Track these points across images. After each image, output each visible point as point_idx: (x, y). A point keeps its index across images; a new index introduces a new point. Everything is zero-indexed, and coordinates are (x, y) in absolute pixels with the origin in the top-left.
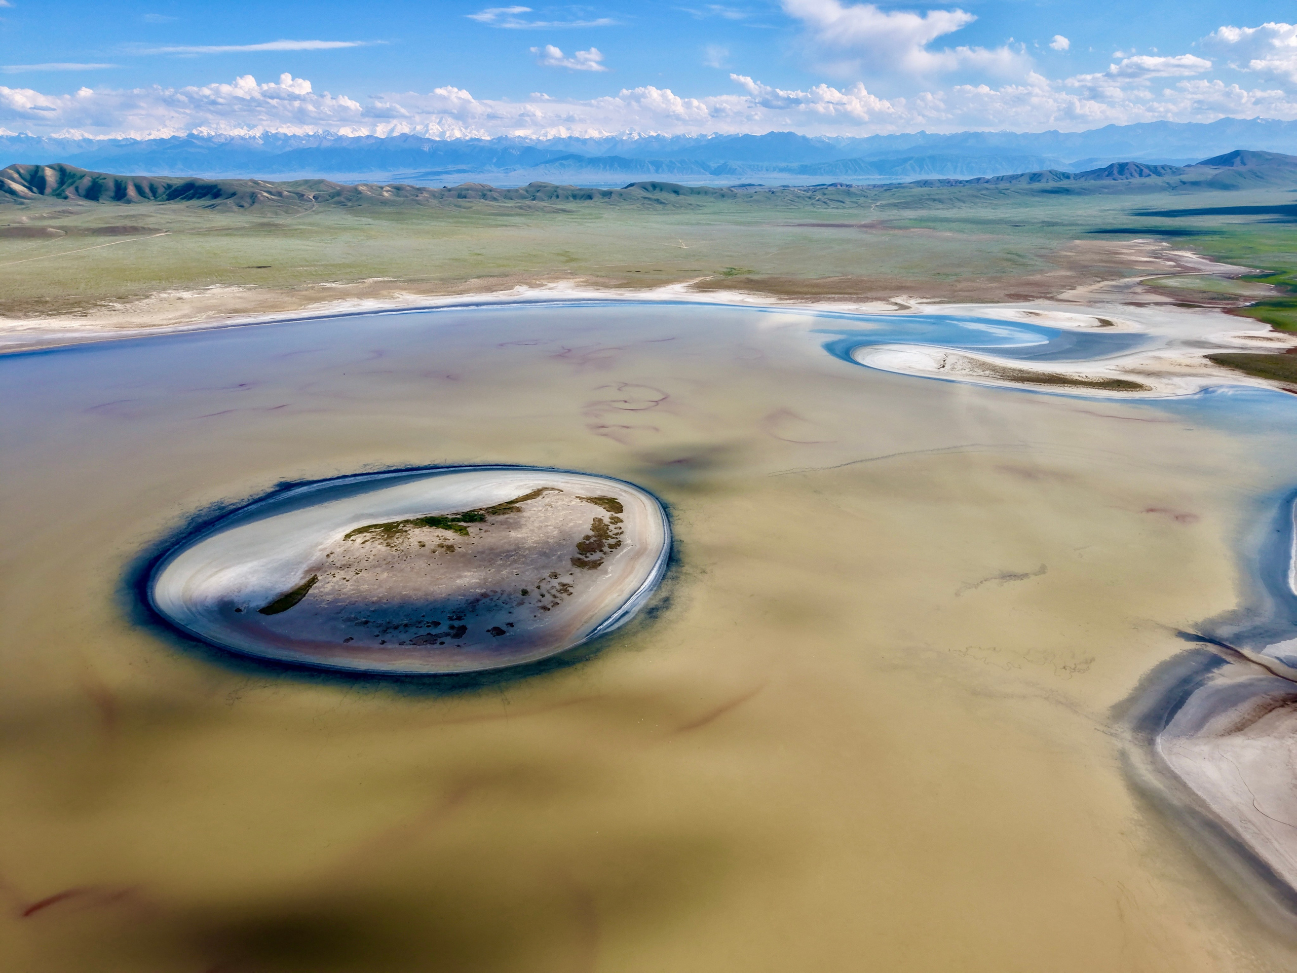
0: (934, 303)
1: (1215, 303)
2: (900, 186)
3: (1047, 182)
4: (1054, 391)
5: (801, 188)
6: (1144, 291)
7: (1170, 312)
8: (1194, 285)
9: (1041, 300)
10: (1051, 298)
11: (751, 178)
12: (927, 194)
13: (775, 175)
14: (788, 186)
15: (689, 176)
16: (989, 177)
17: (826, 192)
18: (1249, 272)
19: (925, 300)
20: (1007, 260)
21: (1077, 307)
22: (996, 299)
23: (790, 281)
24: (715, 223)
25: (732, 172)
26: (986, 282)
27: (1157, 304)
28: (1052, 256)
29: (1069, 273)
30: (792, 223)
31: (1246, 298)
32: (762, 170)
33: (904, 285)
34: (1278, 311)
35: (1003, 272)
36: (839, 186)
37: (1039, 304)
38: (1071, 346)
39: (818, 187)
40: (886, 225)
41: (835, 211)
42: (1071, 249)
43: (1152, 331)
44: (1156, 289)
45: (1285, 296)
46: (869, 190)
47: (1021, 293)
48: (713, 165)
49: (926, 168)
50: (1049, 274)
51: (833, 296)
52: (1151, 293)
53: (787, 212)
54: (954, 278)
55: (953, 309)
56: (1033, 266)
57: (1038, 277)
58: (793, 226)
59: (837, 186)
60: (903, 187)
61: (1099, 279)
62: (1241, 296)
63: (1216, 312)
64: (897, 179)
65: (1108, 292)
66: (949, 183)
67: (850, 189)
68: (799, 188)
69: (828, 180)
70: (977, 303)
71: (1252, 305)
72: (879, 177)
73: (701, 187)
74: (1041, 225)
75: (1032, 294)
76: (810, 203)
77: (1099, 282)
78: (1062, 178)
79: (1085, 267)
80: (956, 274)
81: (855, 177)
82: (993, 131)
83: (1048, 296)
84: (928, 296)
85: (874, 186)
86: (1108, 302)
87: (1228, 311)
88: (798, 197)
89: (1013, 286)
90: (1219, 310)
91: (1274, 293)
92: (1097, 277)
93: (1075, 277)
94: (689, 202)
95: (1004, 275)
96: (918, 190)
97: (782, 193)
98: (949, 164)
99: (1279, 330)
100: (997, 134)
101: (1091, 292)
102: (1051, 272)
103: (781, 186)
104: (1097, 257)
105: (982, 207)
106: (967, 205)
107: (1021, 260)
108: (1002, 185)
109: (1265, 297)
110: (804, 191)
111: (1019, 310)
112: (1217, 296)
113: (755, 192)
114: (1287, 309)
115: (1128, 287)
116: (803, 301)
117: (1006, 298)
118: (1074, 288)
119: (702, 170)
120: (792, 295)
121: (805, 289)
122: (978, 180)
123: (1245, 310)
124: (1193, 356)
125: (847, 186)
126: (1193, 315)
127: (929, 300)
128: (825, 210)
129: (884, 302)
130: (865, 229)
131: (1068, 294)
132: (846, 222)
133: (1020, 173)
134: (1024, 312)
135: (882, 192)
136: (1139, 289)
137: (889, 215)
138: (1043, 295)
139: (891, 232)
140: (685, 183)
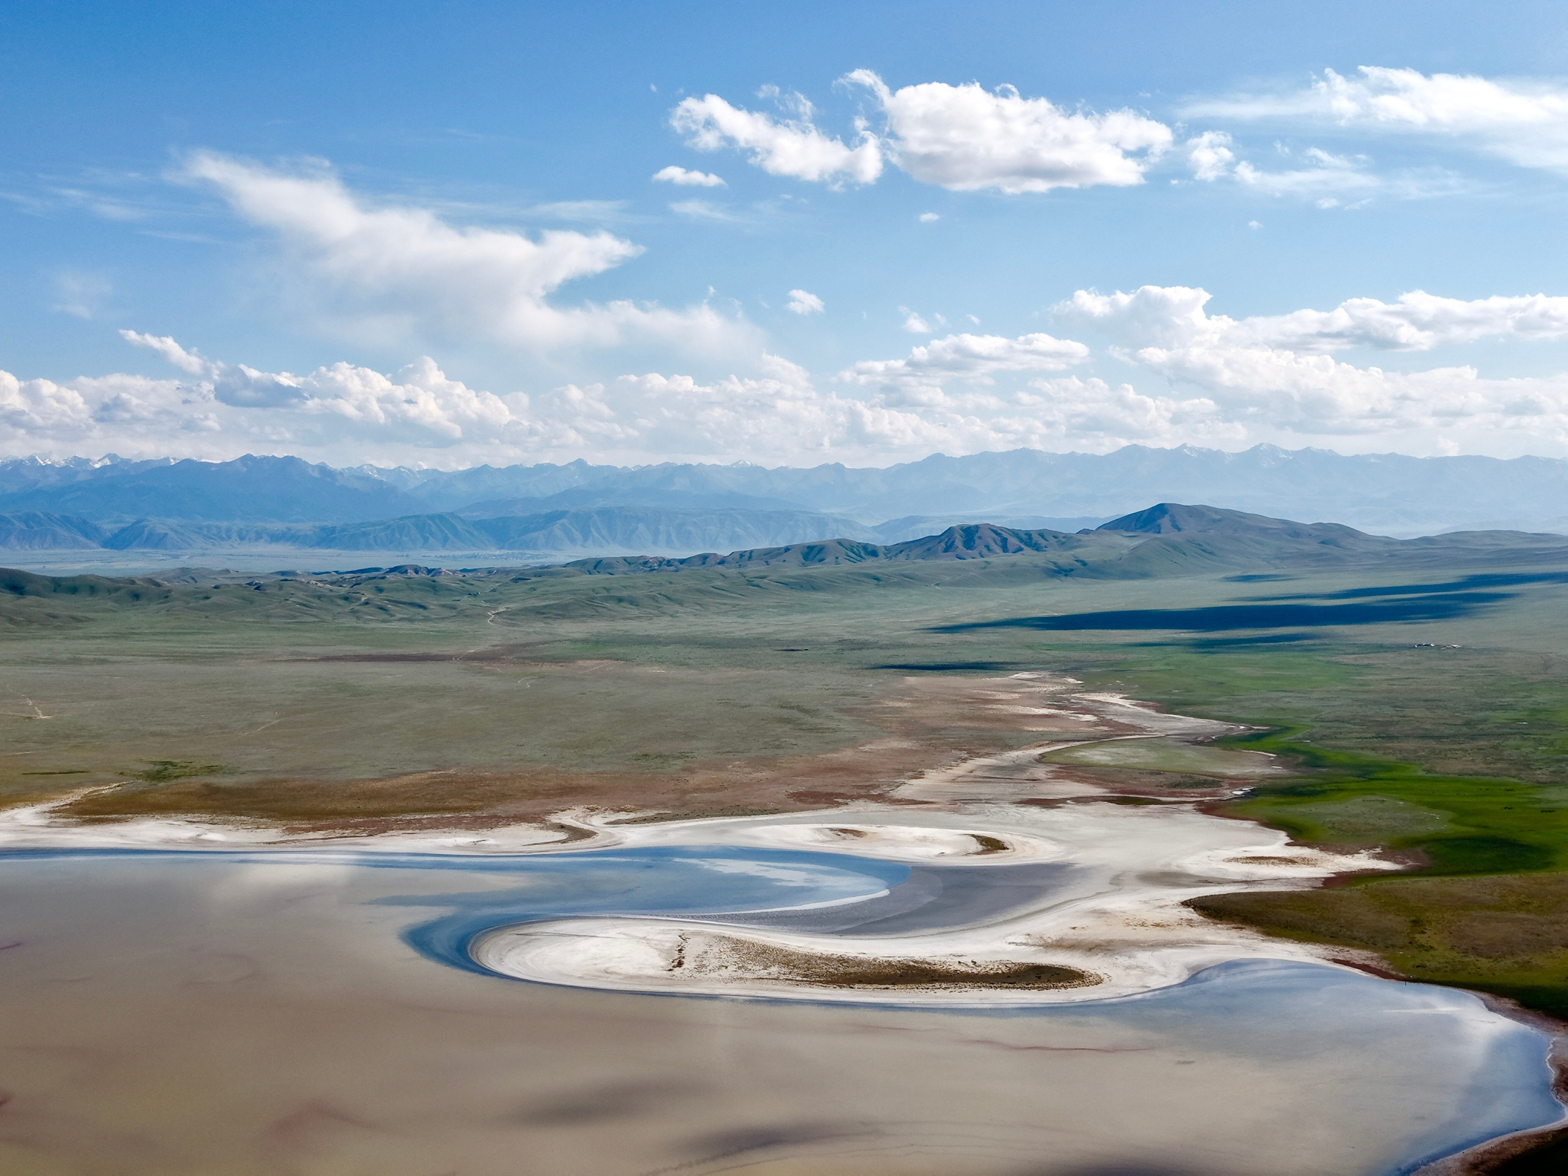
0: (645, 820)
1: (1181, 795)
2: (543, 572)
3: (837, 563)
4: (915, 1000)
5: (324, 577)
6: (1050, 775)
7: (1105, 815)
8: (1136, 760)
9: (861, 802)
10: (880, 798)
11: (203, 555)
12: (605, 588)
13: (262, 548)
14: (293, 573)
15: (48, 552)
16: (724, 552)
17: (383, 584)
18: (1228, 730)
19: (623, 816)
20: (782, 720)
21: (933, 814)
22: (771, 806)
23: (312, 788)
24: (120, 658)
25: (156, 541)
26: (746, 770)
27: (1079, 800)
28: (869, 711)
29: (905, 744)
30: (305, 654)
31: (1236, 782)
32: (229, 537)
33: (574, 783)
34: (1289, 803)
35: (779, 747)
36: (411, 573)
37: (858, 812)
38: (931, 899)
39: (364, 576)
40: (524, 654)
41: (406, 625)
42: (902, 694)
43: (1081, 857)
44: (1071, 771)
45: (1297, 774)
46: (479, 579)
47: (819, 789)
48: (108, 527)
49: (597, 535)
50: (867, 748)
51: (417, 817)
52: (1063, 778)
53: (295, 630)
54: (680, 762)
55: (685, 832)
56: (834, 730)
57: (846, 755)
58: (310, 661)
59: (406, 572)
60: (552, 574)
61: (964, 755)
62: (1224, 777)
63: (1187, 811)
64: (537, 556)
65: (985, 780)
66: (644, 563)
67: (435, 578)
68: (320, 577)
69: (383, 559)
70: (732, 815)
71: (1246, 795)
72: (498, 552)
73: (81, 577)
74: (838, 647)
75: (842, 791)
76: (347, 610)
77: (964, 760)
78: (863, 554)
79: (934, 730)
80: (682, 756)
81: (444, 553)
82: (718, 463)
83: (873, 792)
84: (629, 806)
85: (490, 572)
86: (988, 801)
87: (1208, 809)
88: (319, 597)
89: (803, 775)
90: (1189, 807)
91: (1277, 770)
92: (961, 750)
93: (916, 751)
94: (48, 611)
95: (781, 751)
96: (585, 580)
97: (281, 588)
98: (641, 527)
99: (1301, 841)
100: (727, 468)
101: (953, 781)
102: (871, 743)
103: (277, 573)
104: (952, 710)
105: (718, 613)
106: (689, 610)
107: (810, 719)
108: (753, 569)
109: (1264, 777)
110: (332, 583)
111: (819, 826)
112: (1182, 780)
113: (216, 587)
114: (1306, 798)
115: (1018, 767)
116: (347, 832)
117: (791, 801)
118: (919, 775)
119: (81, 539)
120: (322, 820)
121: (351, 805)
122: (704, 558)
123: (1236, 805)
124: (1163, 903)
125: (429, 571)
126: (1147, 820)
127: (632, 816)
128: (384, 625)
129: (534, 825)
130: (475, 664)
131: (910, 788)
132: (434, 650)
133: (783, 544)
134: (831, 829)
135: (505, 584)
136: (1041, 772)
137: (529, 633)
138: (862, 792)
139: (537, 670)
140: (41, 566)
